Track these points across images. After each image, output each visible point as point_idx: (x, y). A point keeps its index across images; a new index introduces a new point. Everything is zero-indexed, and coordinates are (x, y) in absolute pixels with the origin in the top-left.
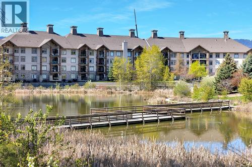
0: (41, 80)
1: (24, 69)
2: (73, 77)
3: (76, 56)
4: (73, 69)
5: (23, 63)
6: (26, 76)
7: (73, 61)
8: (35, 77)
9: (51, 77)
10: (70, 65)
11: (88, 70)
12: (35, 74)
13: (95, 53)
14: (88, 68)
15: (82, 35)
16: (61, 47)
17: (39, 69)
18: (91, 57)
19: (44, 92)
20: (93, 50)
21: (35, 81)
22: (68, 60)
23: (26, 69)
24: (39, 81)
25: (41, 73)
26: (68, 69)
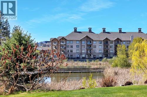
0: (81, 57)
1: (72, 52)
2: (100, 56)
3: (102, 44)
4: (101, 51)
5: (71, 49)
6: (73, 56)
7: (100, 47)
8: (78, 56)
9: (87, 56)
10: (98, 49)
11: (109, 52)
12: (78, 54)
13: (114, 43)
14: (109, 51)
15: (108, 33)
16: (92, 40)
17: (80, 52)
18: (111, 45)
19: (79, 64)
20: (112, 41)
21: (78, 58)
22: (97, 47)
23: (73, 52)
24: (80, 58)
25: (81, 54)
26: (97, 51)
